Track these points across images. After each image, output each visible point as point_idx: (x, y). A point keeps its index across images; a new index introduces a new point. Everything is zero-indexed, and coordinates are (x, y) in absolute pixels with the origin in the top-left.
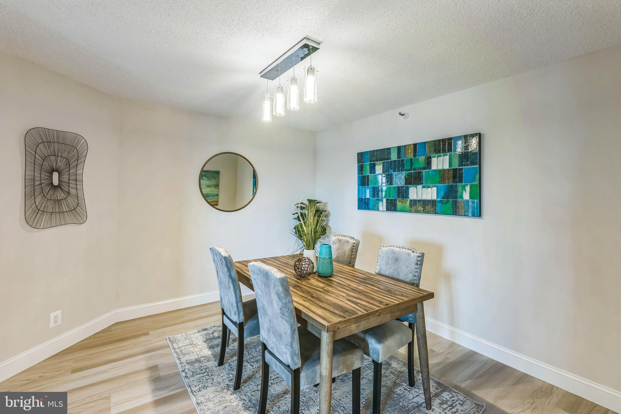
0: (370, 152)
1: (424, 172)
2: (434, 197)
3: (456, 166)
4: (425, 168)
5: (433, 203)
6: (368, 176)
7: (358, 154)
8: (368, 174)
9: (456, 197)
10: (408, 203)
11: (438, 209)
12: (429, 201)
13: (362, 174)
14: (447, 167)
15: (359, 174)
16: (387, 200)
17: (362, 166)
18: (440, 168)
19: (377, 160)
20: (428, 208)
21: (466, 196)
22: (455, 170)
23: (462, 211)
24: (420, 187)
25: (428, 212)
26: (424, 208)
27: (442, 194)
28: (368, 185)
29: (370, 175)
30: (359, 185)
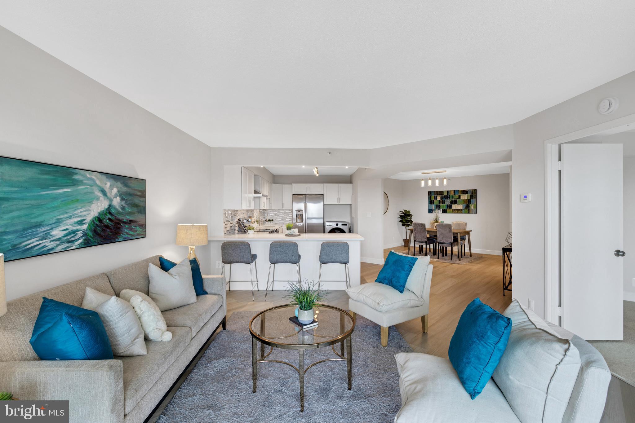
0: (435, 191)
1: (458, 200)
2: (462, 208)
3: (469, 198)
4: (458, 199)
5: (461, 210)
6: (433, 201)
7: (429, 192)
8: (434, 199)
9: (469, 208)
10: (452, 210)
11: (463, 212)
12: (460, 209)
13: (430, 199)
14: (466, 199)
15: (429, 199)
16: (443, 209)
17: (430, 196)
18: (464, 199)
19: (438, 195)
20: (459, 212)
21: (472, 208)
22: (469, 200)
23: (471, 212)
24: (456, 205)
25: (459, 213)
26: (458, 212)
27: (464, 207)
28: (433, 204)
29: (434, 200)
30: (429, 204)
